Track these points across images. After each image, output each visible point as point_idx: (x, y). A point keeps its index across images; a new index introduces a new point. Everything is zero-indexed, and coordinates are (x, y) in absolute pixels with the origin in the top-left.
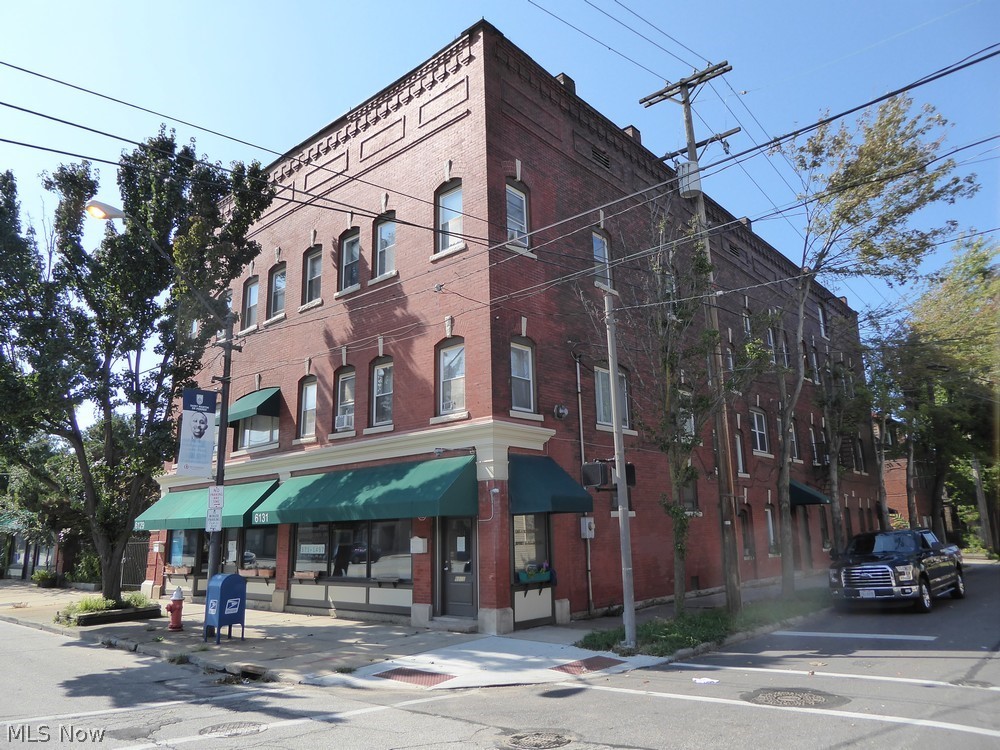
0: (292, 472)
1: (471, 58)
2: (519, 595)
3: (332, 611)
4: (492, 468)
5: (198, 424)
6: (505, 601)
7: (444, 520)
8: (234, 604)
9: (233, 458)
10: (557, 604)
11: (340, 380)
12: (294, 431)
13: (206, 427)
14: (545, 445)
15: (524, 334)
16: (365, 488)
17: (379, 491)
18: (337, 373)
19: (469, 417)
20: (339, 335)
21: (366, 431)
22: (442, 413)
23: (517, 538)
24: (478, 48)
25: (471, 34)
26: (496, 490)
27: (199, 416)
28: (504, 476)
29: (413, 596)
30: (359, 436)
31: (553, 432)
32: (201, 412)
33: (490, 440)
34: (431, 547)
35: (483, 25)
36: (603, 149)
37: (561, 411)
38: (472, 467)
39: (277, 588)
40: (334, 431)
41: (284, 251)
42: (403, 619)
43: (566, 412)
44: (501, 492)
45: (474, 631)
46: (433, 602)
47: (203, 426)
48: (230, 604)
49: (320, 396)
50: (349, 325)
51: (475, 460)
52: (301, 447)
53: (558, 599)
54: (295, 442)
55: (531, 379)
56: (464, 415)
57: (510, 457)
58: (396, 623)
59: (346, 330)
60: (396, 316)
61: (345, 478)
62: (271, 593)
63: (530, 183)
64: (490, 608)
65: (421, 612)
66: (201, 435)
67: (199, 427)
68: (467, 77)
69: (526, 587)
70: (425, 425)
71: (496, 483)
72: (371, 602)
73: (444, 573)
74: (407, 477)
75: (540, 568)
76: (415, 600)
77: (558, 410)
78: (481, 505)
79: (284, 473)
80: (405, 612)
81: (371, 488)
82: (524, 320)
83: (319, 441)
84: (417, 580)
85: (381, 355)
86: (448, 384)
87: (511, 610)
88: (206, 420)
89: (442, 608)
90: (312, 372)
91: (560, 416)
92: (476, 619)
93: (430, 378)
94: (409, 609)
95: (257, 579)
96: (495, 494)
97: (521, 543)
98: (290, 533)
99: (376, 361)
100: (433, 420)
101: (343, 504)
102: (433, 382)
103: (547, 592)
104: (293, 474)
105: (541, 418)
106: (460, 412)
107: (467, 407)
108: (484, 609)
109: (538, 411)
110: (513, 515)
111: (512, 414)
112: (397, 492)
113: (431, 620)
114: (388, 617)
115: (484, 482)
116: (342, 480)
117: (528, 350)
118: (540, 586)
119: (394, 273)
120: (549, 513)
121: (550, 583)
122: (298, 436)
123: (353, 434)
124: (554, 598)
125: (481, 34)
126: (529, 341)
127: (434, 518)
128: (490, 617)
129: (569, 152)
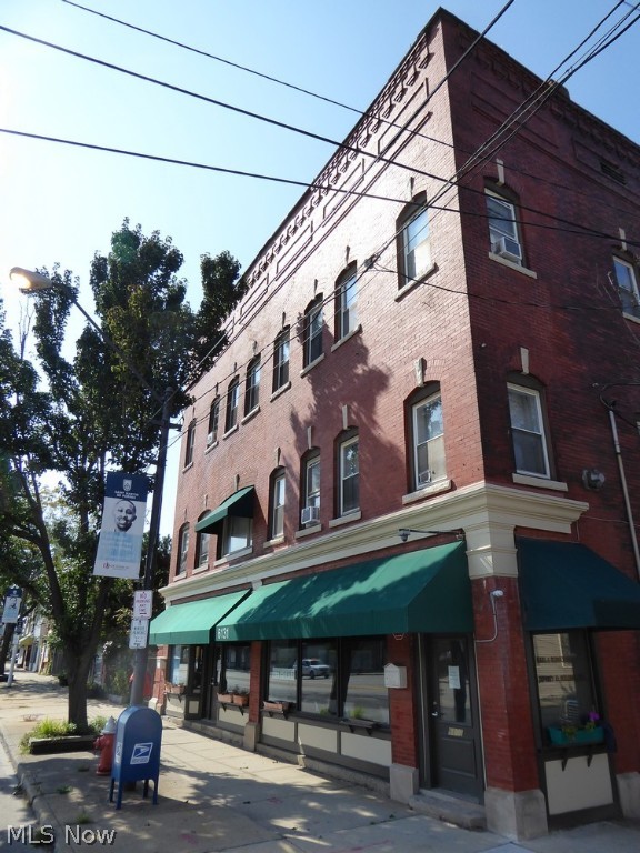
0: (263, 580)
1: (429, 56)
2: (552, 767)
3: (300, 758)
4: (489, 558)
5: (124, 514)
6: (528, 779)
7: (429, 639)
8: (143, 750)
9: (217, 567)
10: (622, 783)
11: (308, 467)
12: (265, 532)
13: (134, 518)
14: (574, 525)
15: (526, 370)
16: (324, 595)
17: (339, 596)
18: (304, 459)
19: (453, 487)
20: (304, 414)
21: (333, 523)
22: (418, 487)
23: (543, 669)
24: (437, 45)
25: (428, 32)
26: (498, 593)
27: (126, 505)
28: (511, 569)
29: (393, 751)
30: (325, 530)
31: (585, 506)
32: (128, 500)
33: (484, 517)
34: (412, 679)
35: (442, 15)
36: (615, 163)
37: (593, 477)
38: (460, 558)
39: (250, 720)
40: (302, 527)
41: (260, 344)
42: (380, 785)
43: (602, 478)
44: (508, 595)
45: (480, 826)
46: (418, 765)
47: (130, 517)
48: (138, 751)
49: (289, 489)
50: (313, 401)
51: (464, 547)
52: (271, 549)
53: (621, 771)
54: (266, 545)
55: (542, 432)
56: (446, 484)
57: (519, 542)
58: (371, 790)
59: (310, 406)
60: (358, 376)
61: (308, 583)
62: (243, 724)
63: (519, 187)
64: (504, 788)
65: (403, 778)
66: (127, 527)
67: (125, 518)
68: (427, 79)
69: (564, 754)
70: (398, 506)
71: (498, 581)
72: (343, 753)
73: (432, 721)
74: (373, 577)
75: (584, 720)
76: (395, 759)
77: (589, 476)
78: (478, 617)
79: (256, 582)
80: (382, 774)
81: (330, 594)
82: (524, 353)
83: (287, 541)
84: (397, 728)
85: (345, 427)
86: (424, 448)
87: (539, 794)
88: (134, 510)
89: (431, 778)
90: (281, 463)
91: (593, 484)
92: (482, 802)
93: (400, 442)
94: (386, 769)
95: (232, 706)
96: (497, 598)
97: (548, 679)
98: (262, 652)
99: (342, 436)
100: (406, 499)
101: (297, 615)
102: (403, 449)
103: (601, 761)
104: (265, 582)
105: (563, 486)
106: (441, 483)
107: (449, 472)
108: (494, 790)
109: (557, 477)
110: (532, 633)
111: (516, 478)
112: (357, 597)
113: (417, 793)
114: (361, 779)
115: (479, 581)
116: (305, 586)
117: (535, 394)
118: (588, 751)
119: (356, 328)
120: (591, 630)
121: (605, 745)
122: (270, 537)
123: (318, 528)
124: (615, 770)
125: (440, 26)
126: (534, 380)
127: (415, 635)
128: (503, 804)
129: (570, 161)
